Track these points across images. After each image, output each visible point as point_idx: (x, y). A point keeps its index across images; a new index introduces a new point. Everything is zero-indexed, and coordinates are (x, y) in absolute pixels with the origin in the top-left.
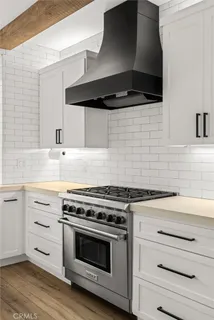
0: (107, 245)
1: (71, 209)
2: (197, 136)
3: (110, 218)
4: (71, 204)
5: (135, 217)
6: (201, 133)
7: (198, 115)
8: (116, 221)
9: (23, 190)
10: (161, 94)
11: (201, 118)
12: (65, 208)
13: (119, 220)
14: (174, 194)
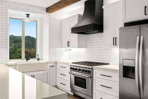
0: (85, 80)
1: (73, 69)
2: (114, 45)
3: (86, 71)
4: (73, 67)
5: (94, 70)
6: (115, 44)
7: (114, 38)
8: (88, 72)
9: (56, 63)
10: (103, 30)
11: (115, 39)
12: (71, 68)
13: (89, 72)
14: (108, 64)
